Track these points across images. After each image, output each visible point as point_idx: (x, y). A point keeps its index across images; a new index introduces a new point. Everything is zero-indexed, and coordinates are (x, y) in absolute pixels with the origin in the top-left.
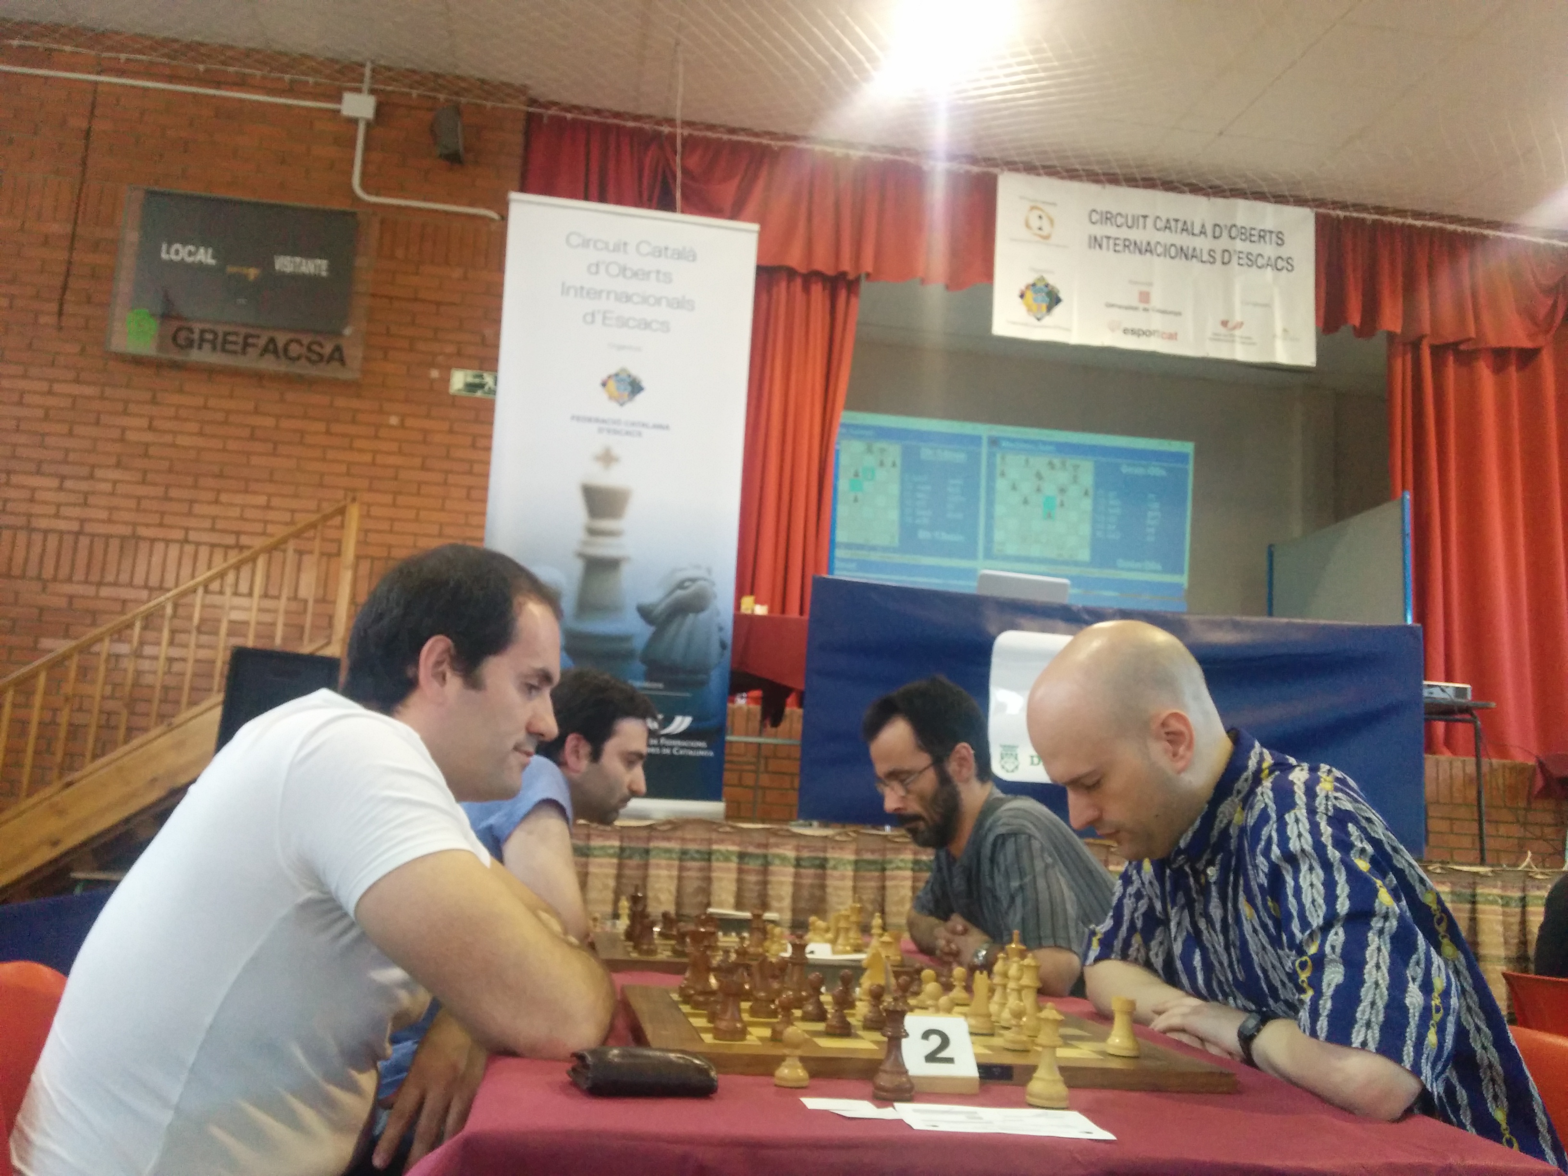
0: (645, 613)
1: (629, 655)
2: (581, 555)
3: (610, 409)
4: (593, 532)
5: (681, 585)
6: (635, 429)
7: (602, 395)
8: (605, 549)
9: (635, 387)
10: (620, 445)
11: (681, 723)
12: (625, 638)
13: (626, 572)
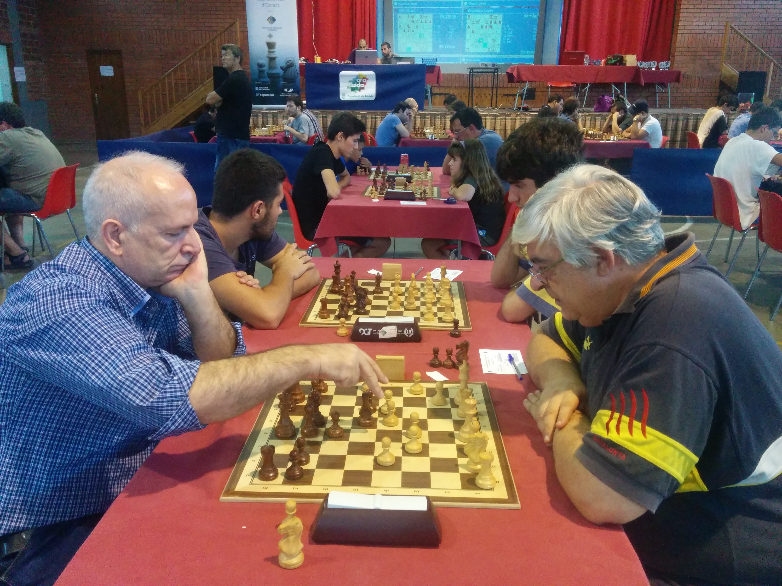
0: (282, 68)
1: (279, 77)
2: (268, 57)
3: (270, 25)
4: (269, 52)
5: (288, 62)
6: (275, 29)
7: (267, 22)
8: (273, 55)
9: (274, 20)
10: (273, 33)
11: (291, 90)
12: (279, 74)
13: (277, 60)
